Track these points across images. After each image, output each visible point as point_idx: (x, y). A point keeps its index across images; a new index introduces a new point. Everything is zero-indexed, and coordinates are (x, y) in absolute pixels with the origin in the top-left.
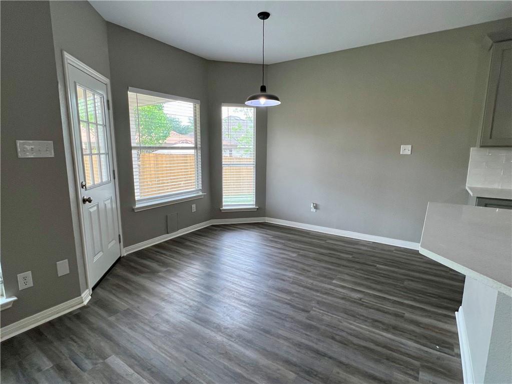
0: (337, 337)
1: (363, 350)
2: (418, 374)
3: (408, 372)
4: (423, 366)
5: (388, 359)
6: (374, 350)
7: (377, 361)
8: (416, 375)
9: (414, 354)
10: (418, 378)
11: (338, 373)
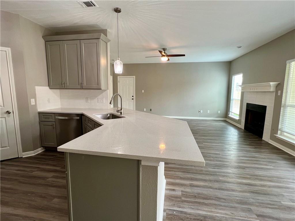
0: (224, 201)
1: (207, 197)
2: (182, 194)
3: (185, 193)
4: (180, 198)
5: (195, 196)
6: (203, 199)
7: (199, 194)
8: (183, 193)
9: (186, 203)
10: (181, 191)
11: (209, 184)
